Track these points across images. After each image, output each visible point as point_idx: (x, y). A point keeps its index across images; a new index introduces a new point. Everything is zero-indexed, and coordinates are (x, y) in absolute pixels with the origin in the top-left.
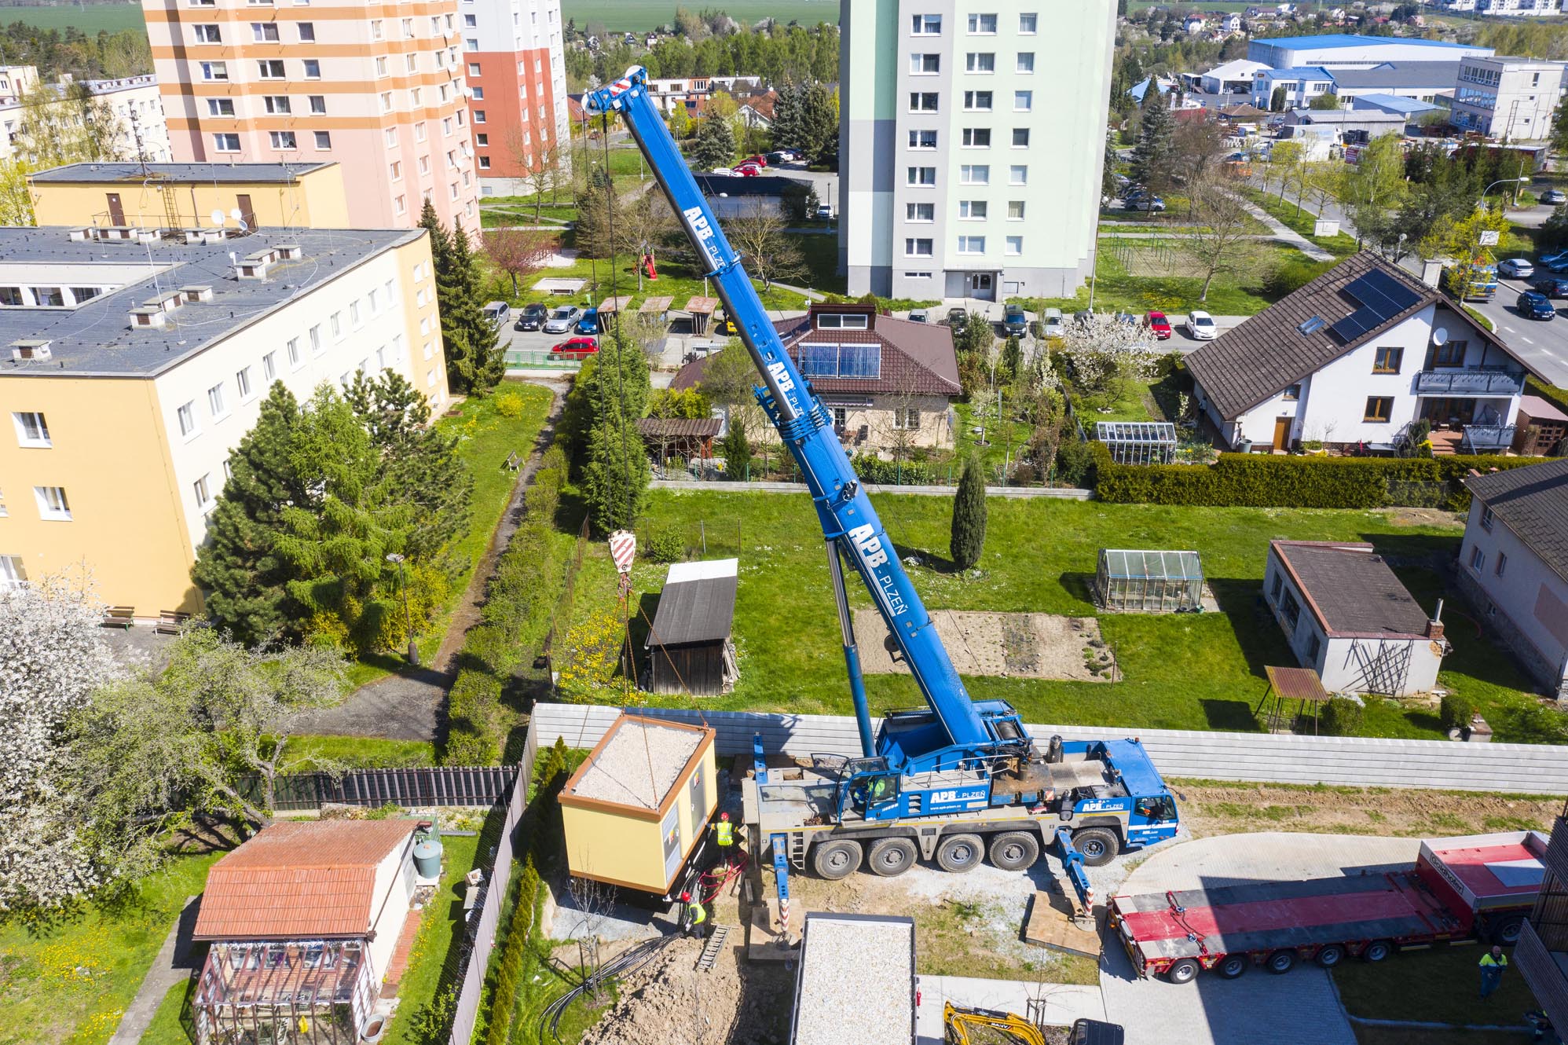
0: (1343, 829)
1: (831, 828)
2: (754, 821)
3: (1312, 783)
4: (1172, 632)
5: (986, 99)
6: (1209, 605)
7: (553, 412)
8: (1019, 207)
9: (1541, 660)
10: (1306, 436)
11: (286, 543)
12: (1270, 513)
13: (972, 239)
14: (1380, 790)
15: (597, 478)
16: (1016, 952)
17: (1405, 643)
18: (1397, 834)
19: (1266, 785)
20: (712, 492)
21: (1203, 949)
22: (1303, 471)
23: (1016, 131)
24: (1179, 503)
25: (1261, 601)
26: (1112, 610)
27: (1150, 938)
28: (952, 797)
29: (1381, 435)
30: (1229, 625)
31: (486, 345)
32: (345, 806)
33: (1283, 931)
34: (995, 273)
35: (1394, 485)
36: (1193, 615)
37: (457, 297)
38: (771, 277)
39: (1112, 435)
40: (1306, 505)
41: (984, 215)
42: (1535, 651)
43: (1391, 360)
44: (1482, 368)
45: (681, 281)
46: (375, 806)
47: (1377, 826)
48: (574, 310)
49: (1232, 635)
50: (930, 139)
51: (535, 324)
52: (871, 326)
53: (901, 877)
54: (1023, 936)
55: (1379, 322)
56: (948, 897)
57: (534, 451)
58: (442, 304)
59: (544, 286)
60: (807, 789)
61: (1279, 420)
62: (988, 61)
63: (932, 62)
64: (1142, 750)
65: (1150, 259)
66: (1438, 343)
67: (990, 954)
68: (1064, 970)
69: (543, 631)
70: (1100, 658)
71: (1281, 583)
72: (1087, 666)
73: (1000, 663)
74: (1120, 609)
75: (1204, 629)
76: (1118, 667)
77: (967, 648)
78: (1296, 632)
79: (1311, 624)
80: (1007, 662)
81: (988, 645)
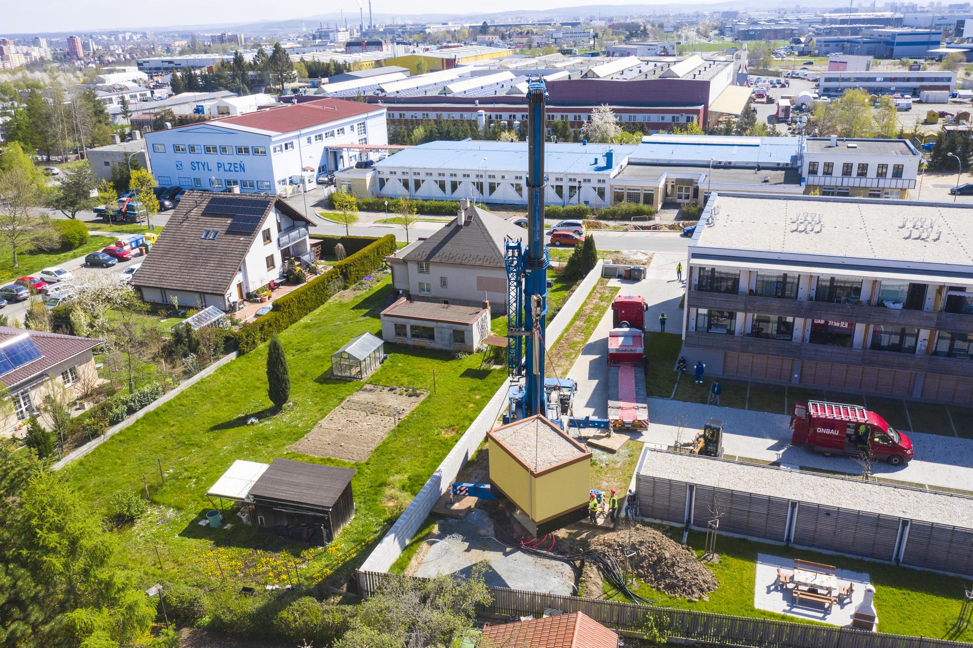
4: (398, 369)
10: (252, 289)
16: (621, 456)
17: (484, 314)
21: (644, 408)
25: (389, 343)
26: (365, 378)
27: (636, 417)
30: (404, 355)
35: (329, 286)
43: (267, 237)
44: (295, 226)
49: (412, 357)
61: (238, 286)
66: (279, 221)
67: (620, 462)
68: (635, 448)
70: (406, 391)
71: (404, 327)
72: (410, 396)
73: (388, 418)
74: (367, 375)
75: (402, 361)
76: (417, 389)
77: (365, 424)
78: (436, 338)
79: (450, 328)
80: (389, 415)
81: (368, 418)
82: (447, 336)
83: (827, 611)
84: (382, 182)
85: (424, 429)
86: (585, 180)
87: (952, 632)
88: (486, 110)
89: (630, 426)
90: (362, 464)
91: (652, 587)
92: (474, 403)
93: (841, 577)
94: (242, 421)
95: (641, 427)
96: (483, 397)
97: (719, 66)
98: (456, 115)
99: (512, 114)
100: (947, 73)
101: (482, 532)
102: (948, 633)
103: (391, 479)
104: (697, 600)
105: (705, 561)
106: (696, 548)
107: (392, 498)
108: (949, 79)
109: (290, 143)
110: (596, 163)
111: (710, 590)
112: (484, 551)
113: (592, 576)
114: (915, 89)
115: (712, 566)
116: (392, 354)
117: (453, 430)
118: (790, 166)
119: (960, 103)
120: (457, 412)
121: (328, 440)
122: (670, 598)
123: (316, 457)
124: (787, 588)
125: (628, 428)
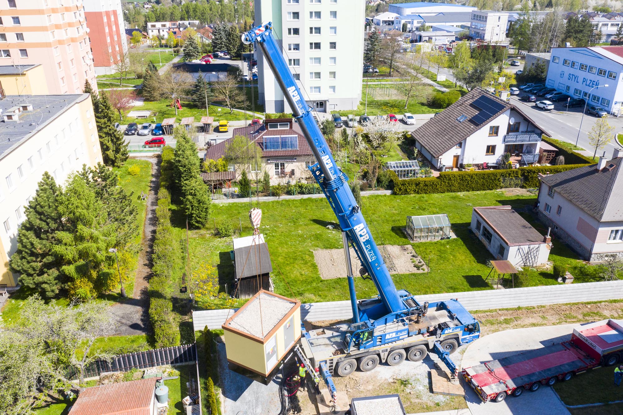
0: (534, 325)
1: (345, 355)
2: (312, 357)
3: (516, 307)
4: (442, 248)
5: (318, 30)
6: (453, 236)
7: (154, 172)
8: (333, 74)
9: (581, 246)
10: (465, 162)
11: (58, 249)
12: (461, 194)
13: (315, 88)
14: (542, 307)
15: (191, 203)
16: (431, 398)
17: (537, 246)
18: (554, 324)
19: (500, 310)
20: (236, 203)
21: (507, 387)
22: (472, 177)
23: (331, 43)
24: (426, 193)
25: (471, 231)
26: (417, 241)
27: (485, 385)
28: (394, 335)
29: (492, 160)
30: (462, 243)
31: (120, 144)
32: (112, 373)
33: (534, 374)
34: (325, 101)
35: (504, 180)
36: (448, 240)
37: (105, 123)
38: (233, 106)
39: (394, 167)
40: (473, 190)
41: (320, 78)
42: (578, 243)
43: (495, 131)
44: (527, 132)
45: (193, 110)
46: (126, 370)
47: (545, 322)
48: (150, 125)
49: (465, 247)
50: (297, 47)
51: (133, 132)
52: (291, 127)
53: (373, 371)
54: (431, 390)
55: (490, 117)
56: (395, 377)
57: (150, 190)
58: (98, 126)
59: (132, 115)
60: (329, 338)
61: (455, 156)
62: (318, 14)
63: (296, 15)
64: (459, 304)
65: (380, 93)
66: (511, 123)
67: (420, 401)
68: (452, 404)
69: (179, 274)
70: (419, 262)
71: (480, 224)
72: (415, 266)
74: (420, 240)
75: (454, 246)
76: (427, 265)
78: (491, 243)
79: (499, 241)
82: (496, 246)
89: (474, 388)
90: (320, 280)
94: (326, 224)
95: (481, 396)
123: (315, 261)
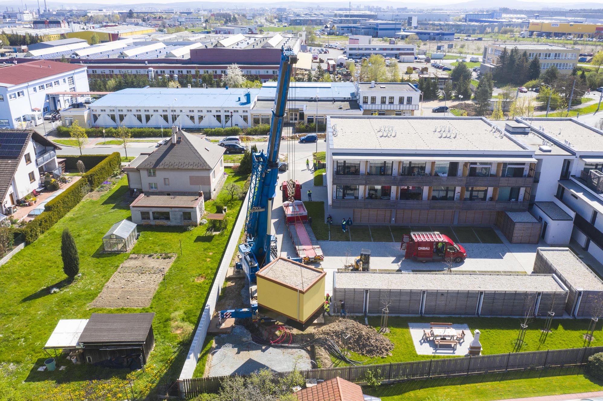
10: (21, 197)
17: (202, 200)
21: (319, 249)
26: (128, 250)
30: (151, 232)
35: (82, 190)
40: (71, 209)
43: (28, 159)
49: (157, 233)
55: (21, 146)
61: (10, 196)
70: (161, 256)
71: (148, 213)
72: (164, 259)
73: (155, 275)
74: (130, 248)
75: (152, 236)
76: (168, 253)
77: (139, 281)
78: (171, 219)
79: (179, 211)
80: (154, 273)
81: (140, 277)
82: (179, 217)
83: (454, 349)
84: (95, 118)
85: (183, 279)
86: (235, 111)
87: (516, 347)
88: (154, 67)
89: (313, 260)
90: (148, 309)
91: (359, 354)
92: (210, 258)
93: (456, 328)
94: (47, 291)
95: (319, 259)
96: (214, 253)
97: (293, 41)
98: (134, 71)
99: (172, 70)
100: (410, 46)
101: (245, 339)
102: (515, 348)
103: (173, 315)
104: (386, 356)
105: (382, 333)
106: (375, 326)
107: (178, 328)
108: (413, 49)
109: (21, 92)
110: (239, 100)
111: (391, 349)
112: (249, 351)
113: (322, 354)
114: (396, 54)
115: (387, 335)
116: (143, 232)
117: (202, 277)
118: (351, 99)
119: (420, 62)
120: (200, 265)
121: (117, 296)
122: (371, 358)
123: (112, 308)
124: (430, 340)
125: (312, 261)
